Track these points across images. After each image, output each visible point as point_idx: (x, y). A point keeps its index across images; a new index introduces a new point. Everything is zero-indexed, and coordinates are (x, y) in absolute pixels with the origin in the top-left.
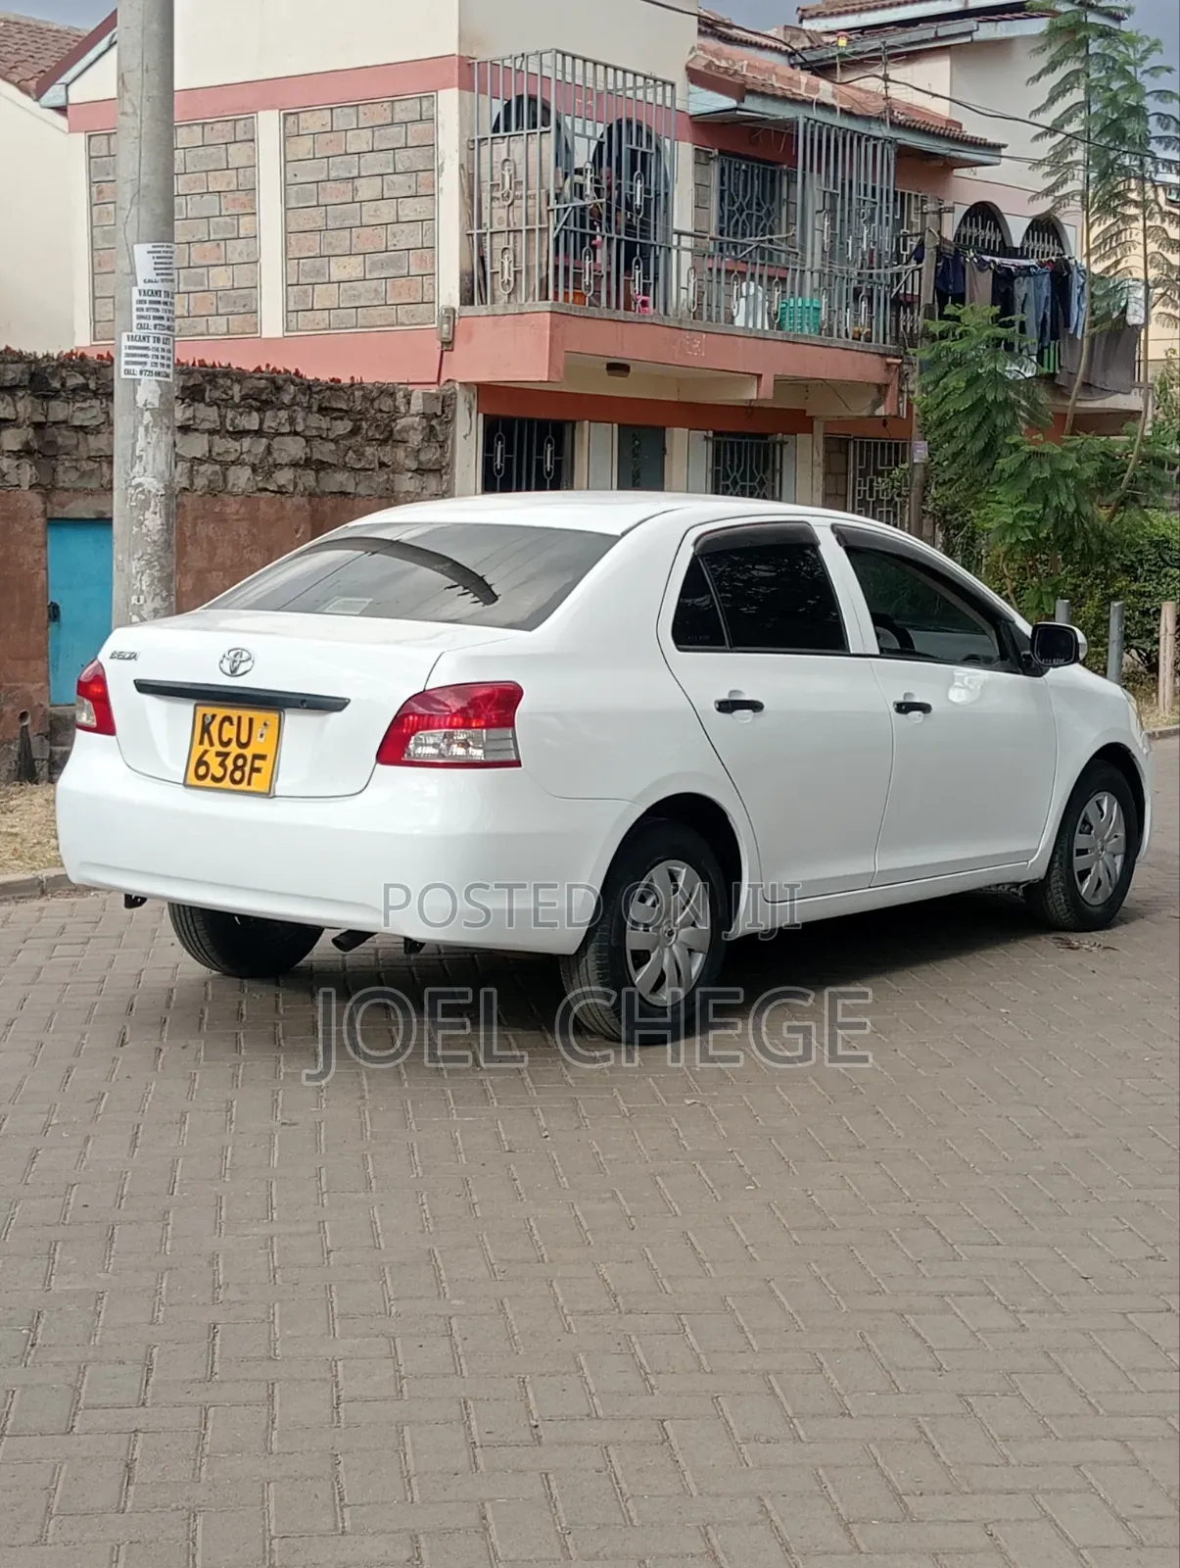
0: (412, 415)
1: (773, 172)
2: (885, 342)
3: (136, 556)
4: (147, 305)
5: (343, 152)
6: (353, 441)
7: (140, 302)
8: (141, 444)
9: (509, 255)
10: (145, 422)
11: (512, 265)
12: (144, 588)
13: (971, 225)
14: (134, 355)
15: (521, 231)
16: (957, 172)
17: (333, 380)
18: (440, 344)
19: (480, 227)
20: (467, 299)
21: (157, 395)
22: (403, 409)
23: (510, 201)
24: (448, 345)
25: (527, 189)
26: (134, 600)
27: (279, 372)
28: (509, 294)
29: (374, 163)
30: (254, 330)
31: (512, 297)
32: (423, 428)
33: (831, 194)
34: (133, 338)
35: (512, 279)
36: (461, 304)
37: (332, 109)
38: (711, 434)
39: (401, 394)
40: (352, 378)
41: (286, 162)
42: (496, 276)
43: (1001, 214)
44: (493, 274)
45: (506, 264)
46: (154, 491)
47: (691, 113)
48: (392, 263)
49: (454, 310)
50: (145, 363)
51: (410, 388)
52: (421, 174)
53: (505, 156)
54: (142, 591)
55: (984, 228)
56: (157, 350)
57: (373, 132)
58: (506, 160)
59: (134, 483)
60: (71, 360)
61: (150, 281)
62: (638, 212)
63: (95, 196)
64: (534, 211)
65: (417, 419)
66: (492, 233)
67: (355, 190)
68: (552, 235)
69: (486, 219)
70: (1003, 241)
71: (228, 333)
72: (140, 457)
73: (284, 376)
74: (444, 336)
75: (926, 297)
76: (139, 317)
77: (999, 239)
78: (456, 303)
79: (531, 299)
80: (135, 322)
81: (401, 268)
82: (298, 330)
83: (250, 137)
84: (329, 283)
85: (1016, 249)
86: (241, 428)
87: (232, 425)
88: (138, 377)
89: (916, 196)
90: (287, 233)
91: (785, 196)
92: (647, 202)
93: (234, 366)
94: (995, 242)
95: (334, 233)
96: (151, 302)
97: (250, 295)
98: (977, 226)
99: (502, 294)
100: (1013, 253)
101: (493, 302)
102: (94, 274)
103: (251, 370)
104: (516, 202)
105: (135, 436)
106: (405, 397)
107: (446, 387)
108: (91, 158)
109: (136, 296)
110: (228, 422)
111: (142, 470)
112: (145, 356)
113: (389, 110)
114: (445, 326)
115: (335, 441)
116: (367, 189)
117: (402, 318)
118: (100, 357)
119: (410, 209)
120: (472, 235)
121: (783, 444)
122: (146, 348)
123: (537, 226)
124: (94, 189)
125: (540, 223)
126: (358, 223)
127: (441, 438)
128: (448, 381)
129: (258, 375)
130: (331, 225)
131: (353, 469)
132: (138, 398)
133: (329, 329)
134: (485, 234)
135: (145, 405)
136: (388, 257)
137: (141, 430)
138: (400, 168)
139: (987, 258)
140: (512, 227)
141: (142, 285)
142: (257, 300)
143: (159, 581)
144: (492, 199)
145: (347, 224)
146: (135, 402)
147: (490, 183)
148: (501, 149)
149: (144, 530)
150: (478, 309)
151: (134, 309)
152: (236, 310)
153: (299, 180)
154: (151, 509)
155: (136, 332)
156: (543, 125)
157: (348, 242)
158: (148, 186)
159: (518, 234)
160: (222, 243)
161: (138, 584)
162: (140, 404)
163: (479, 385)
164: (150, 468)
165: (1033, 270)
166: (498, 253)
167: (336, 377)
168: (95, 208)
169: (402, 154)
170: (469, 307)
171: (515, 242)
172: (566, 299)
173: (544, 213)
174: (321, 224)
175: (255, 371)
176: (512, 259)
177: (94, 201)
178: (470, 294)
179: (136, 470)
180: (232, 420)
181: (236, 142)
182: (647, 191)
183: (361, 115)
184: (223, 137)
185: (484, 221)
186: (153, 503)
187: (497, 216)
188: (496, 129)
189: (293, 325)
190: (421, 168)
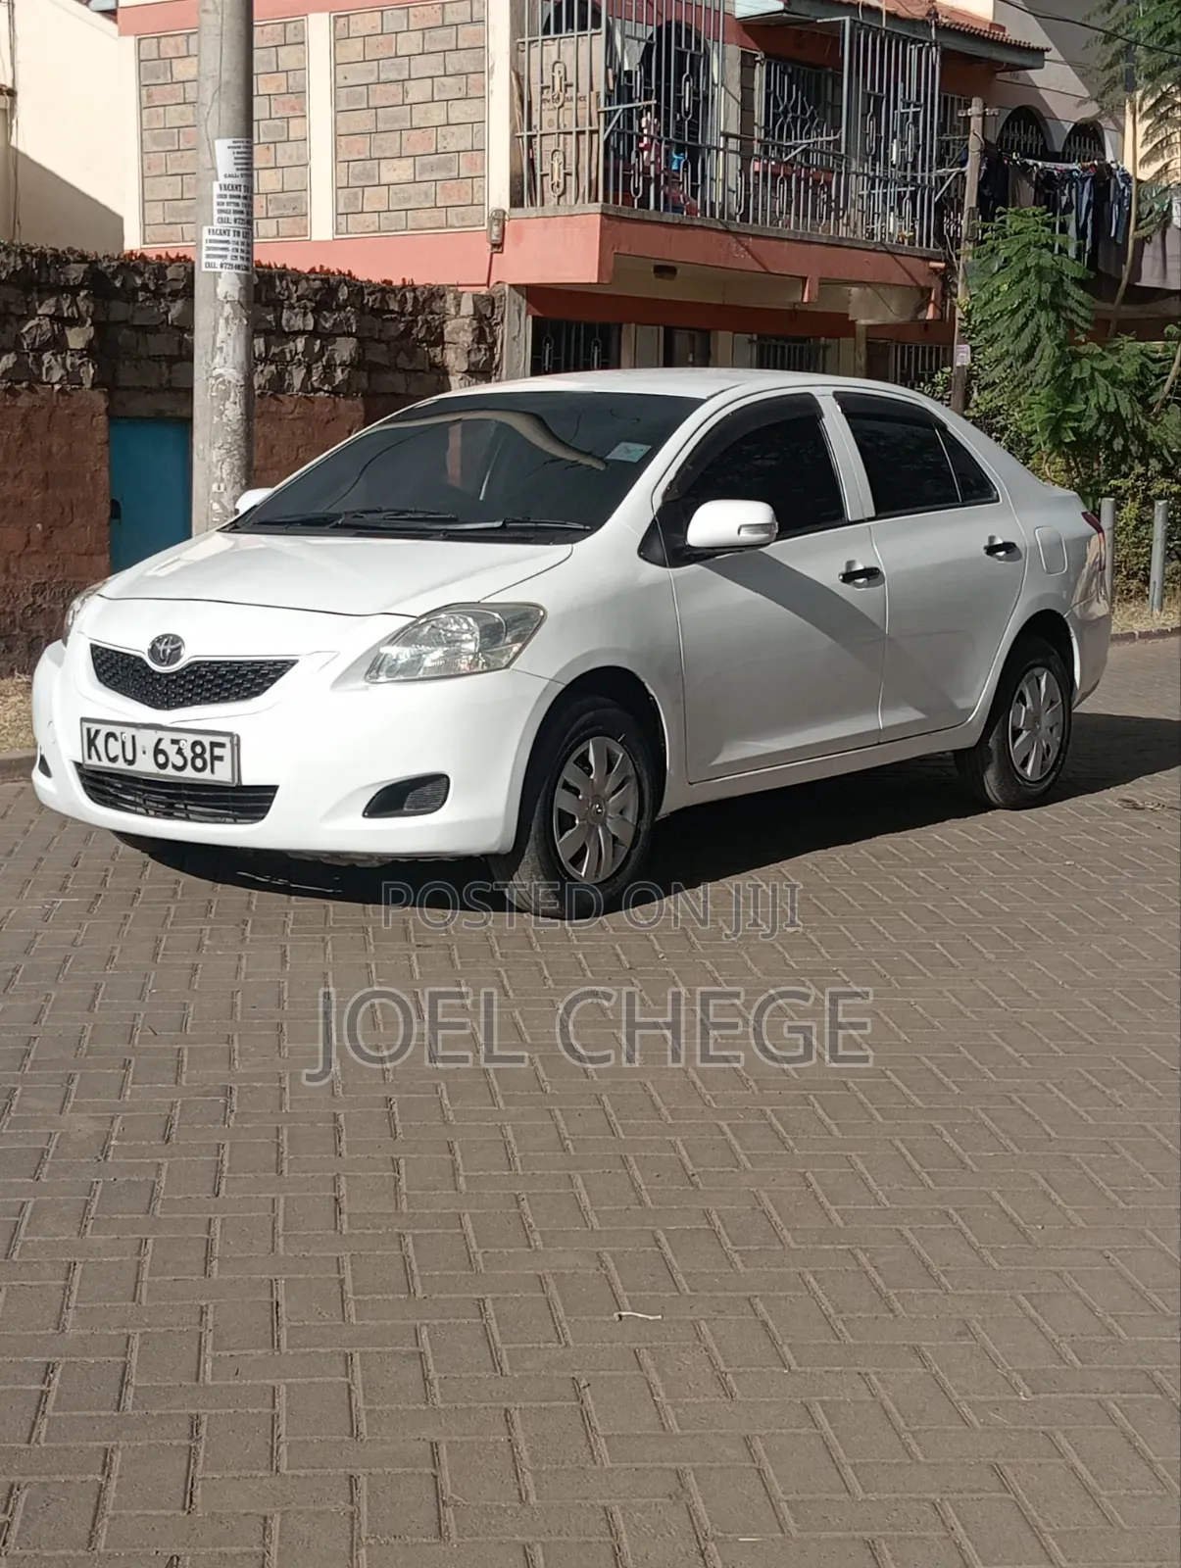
0: (463, 317)
1: (819, 76)
2: (928, 245)
3: (217, 445)
4: (228, 200)
5: (393, 55)
6: (404, 342)
7: (221, 196)
8: (221, 335)
9: (559, 156)
10: (225, 314)
11: (562, 166)
12: (224, 476)
13: (1013, 130)
14: (215, 249)
15: (571, 133)
16: (999, 76)
17: (385, 282)
18: (490, 247)
19: (529, 129)
20: (516, 201)
21: (237, 288)
22: (453, 311)
23: (560, 103)
24: (498, 246)
25: (577, 91)
26: (214, 487)
27: (333, 273)
28: (559, 197)
29: (424, 66)
30: (303, 233)
31: (562, 198)
32: (474, 330)
33: (875, 96)
34: (213, 232)
35: (562, 181)
36: (511, 206)
37: (382, 11)
38: (755, 337)
39: (452, 295)
40: (404, 280)
41: (336, 65)
42: (545, 179)
43: (1043, 119)
44: (542, 176)
45: (556, 165)
46: (234, 381)
47: (738, 15)
48: (440, 166)
49: (504, 213)
50: (226, 256)
51: (460, 289)
52: (471, 76)
53: (555, 58)
54: (222, 480)
55: (1026, 132)
56: (237, 243)
57: (424, 34)
58: (556, 62)
59: (215, 373)
60: (131, 260)
61: (230, 176)
62: (687, 114)
63: (144, 99)
64: (584, 113)
65: (468, 321)
66: (542, 135)
67: (405, 93)
68: (603, 137)
69: (535, 121)
70: (1045, 145)
71: (278, 235)
72: (221, 349)
73: (338, 278)
74: (494, 238)
75: (969, 201)
76: (220, 211)
77: (1041, 144)
78: (506, 206)
79: (580, 200)
80: (216, 215)
81: (451, 170)
82: (347, 233)
83: (300, 40)
84: (379, 185)
85: (1058, 153)
86: (296, 329)
87: (287, 326)
88: (219, 270)
89: (960, 100)
90: (337, 135)
91: (830, 99)
92: (696, 104)
93: (289, 267)
94: (1037, 146)
95: (383, 135)
96: (232, 197)
97: (300, 197)
98: (1019, 130)
99: (549, 195)
100: (1056, 157)
101: (543, 204)
102: (143, 177)
103: (306, 271)
104: (566, 104)
105: (215, 328)
106: (455, 298)
107: (496, 289)
108: (140, 61)
109: (216, 191)
110: (284, 322)
111: (222, 361)
112: (226, 249)
113: (440, 12)
114: (496, 229)
115: (388, 343)
116: (418, 91)
117: (453, 221)
118: (159, 257)
119: (460, 112)
120: (522, 137)
121: (826, 347)
122: (227, 242)
123: (587, 128)
124: (144, 92)
125: (591, 124)
126: (408, 125)
127: (490, 340)
128: (498, 283)
129: (313, 276)
130: (381, 127)
131: (405, 370)
132: (218, 291)
133: (379, 231)
134: (535, 136)
135: (226, 297)
136: (439, 159)
137: (222, 322)
138: (450, 70)
139: (1031, 162)
140: (562, 129)
141: (223, 180)
142: (308, 203)
143: (239, 470)
144: (542, 101)
145: (396, 126)
146: (216, 294)
147: (540, 85)
148: (551, 49)
149: (225, 420)
150: (528, 211)
151: (215, 204)
152: (286, 213)
153: (350, 82)
154: (231, 400)
155: (217, 226)
156: (593, 26)
157: (398, 145)
158: (228, 82)
159: (568, 136)
160: (272, 146)
161: (218, 473)
162: (221, 297)
163: (528, 287)
164: (230, 360)
165: (1075, 174)
166: (547, 157)
167: (388, 278)
168: (145, 112)
169: (452, 57)
170: (519, 210)
171: (565, 145)
172: (616, 201)
173: (594, 115)
174: (371, 127)
175: (309, 272)
176: (561, 160)
177: (144, 105)
178: (520, 197)
179: (216, 360)
180: (288, 321)
181: (285, 45)
182: (696, 94)
183: (412, 18)
184: (273, 40)
185: (534, 123)
186: (232, 394)
187: (546, 117)
188: (546, 31)
189: (343, 228)
190: (472, 70)
